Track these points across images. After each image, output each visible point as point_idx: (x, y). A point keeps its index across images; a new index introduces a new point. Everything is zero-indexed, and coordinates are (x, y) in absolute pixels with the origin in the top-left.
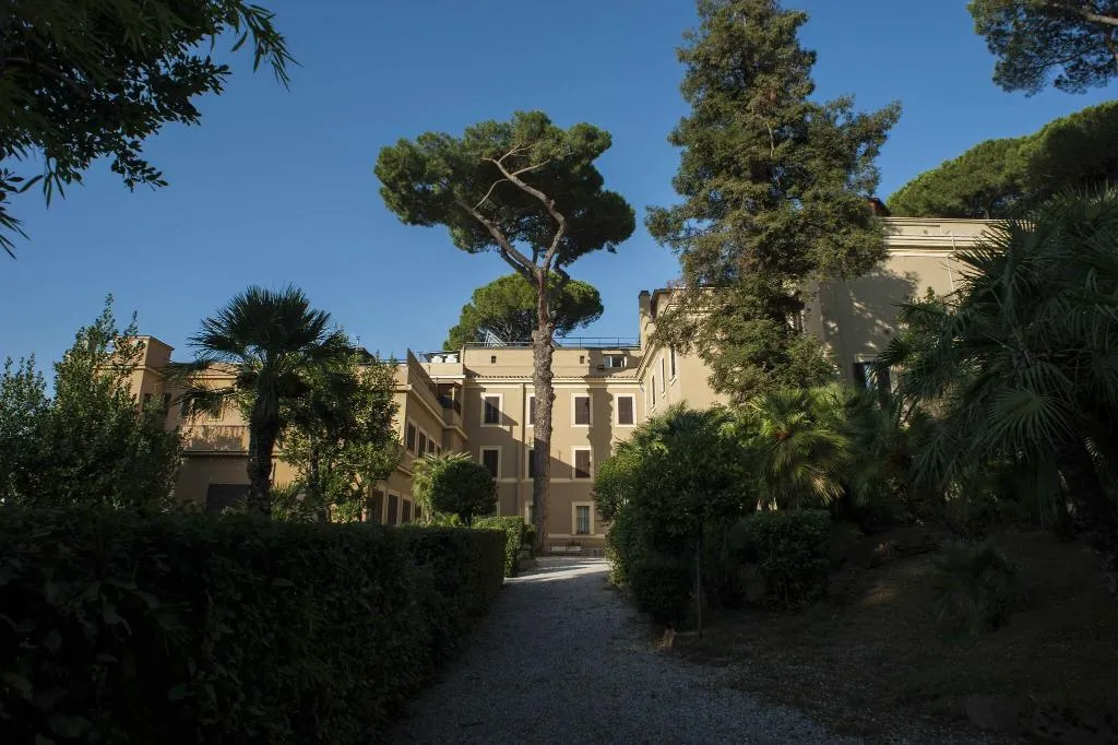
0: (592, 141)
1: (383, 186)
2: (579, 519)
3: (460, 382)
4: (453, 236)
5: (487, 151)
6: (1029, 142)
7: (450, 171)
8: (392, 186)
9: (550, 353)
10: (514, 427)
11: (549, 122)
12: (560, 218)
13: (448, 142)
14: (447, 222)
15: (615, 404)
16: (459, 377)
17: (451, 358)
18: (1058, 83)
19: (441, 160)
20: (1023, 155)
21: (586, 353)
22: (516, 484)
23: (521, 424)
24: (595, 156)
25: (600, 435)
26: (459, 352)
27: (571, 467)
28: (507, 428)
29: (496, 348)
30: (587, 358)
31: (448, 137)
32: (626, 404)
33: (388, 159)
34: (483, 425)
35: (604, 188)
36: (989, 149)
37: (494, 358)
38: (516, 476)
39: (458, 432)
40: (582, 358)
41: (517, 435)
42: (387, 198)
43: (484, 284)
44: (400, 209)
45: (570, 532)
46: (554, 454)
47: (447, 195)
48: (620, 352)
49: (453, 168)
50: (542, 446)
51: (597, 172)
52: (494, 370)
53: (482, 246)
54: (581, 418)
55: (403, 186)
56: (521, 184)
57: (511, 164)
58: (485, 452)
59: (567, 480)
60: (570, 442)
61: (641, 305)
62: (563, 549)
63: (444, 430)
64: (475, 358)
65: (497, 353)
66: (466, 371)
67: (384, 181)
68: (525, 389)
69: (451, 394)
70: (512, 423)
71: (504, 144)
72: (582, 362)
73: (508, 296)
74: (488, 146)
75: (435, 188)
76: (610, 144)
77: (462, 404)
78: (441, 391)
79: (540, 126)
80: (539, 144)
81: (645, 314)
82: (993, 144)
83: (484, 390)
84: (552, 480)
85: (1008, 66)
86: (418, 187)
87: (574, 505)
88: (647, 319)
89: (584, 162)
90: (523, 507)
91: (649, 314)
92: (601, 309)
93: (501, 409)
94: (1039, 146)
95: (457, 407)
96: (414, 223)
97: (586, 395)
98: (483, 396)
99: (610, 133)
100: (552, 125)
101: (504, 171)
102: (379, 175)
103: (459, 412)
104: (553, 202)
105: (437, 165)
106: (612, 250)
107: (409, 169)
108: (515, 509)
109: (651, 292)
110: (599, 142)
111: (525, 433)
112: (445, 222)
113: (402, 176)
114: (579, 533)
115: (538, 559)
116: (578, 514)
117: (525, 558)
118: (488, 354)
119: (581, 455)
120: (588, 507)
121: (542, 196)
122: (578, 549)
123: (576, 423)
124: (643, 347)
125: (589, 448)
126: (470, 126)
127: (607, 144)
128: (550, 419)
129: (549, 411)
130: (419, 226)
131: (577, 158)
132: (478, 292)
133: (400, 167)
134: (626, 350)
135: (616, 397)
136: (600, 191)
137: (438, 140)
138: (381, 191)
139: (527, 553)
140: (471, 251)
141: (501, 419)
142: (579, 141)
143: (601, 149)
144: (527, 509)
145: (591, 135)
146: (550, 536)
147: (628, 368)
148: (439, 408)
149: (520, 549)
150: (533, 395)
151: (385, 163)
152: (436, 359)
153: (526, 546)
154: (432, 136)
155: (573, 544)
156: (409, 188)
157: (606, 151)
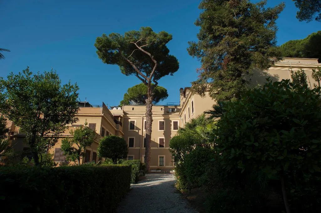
0: (166, 37)
1: (97, 50)
2: (160, 161)
3: (122, 116)
4: (121, 70)
5: (132, 40)
6: (303, 41)
7: (119, 46)
8: (100, 50)
9: (151, 107)
10: (140, 131)
11: (152, 31)
12: (155, 62)
13: (119, 37)
14: (119, 65)
15: (172, 124)
16: (122, 114)
17: (119, 108)
18: (316, 19)
19: (117, 42)
20: (302, 44)
21: (163, 107)
22: (140, 149)
23: (141, 129)
24: (167, 42)
25: (167, 133)
26: (122, 107)
27: (157, 144)
28: (137, 131)
29: (134, 105)
30: (163, 109)
31: (119, 35)
32: (175, 123)
33: (99, 41)
34: (129, 130)
35: (169, 54)
36: (291, 43)
37: (133, 109)
38: (140, 147)
39: (121, 132)
40: (162, 109)
41: (140, 133)
42: (99, 54)
43: (131, 87)
44: (103, 58)
45: (157, 165)
46: (152, 139)
47: (118, 55)
48: (174, 107)
49: (120, 45)
50: (148, 137)
51: (167, 48)
52: (133, 112)
53: (130, 74)
54: (161, 128)
55: (104, 50)
56: (143, 50)
57: (139, 44)
58: (130, 138)
59: (156, 148)
60: (157, 136)
61: (180, 92)
62: (155, 171)
63: (116, 131)
64: (127, 108)
65: (134, 107)
66: (124, 112)
67: (98, 48)
68: (143, 118)
69: (119, 119)
70: (139, 129)
71: (137, 38)
72: (162, 110)
73: (139, 91)
74: (132, 39)
75: (115, 52)
76: (172, 39)
77: (122, 123)
78: (115, 118)
79: (149, 32)
80: (149, 37)
81: (182, 95)
82: (292, 42)
83: (130, 119)
84: (152, 148)
85: (301, 13)
86: (109, 51)
87: (159, 156)
88: (182, 97)
89: (163, 44)
90: (142, 156)
91: (183, 95)
92: (167, 95)
93: (135, 125)
94: (307, 41)
95: (121, 124)
96: (108, 63)
97: (163, 121)
98: (130, 120)
99: (172, 35)
100: (153, 32)
101: (137, 46)
102: (96, 46)
103: (121, 126)
104: (153, 56)
105: (116, 44)
106: (172, 75)
107: (106, 44)
108: (139, 157)
109: (184, 89)
110: (169, 37)
111: (143, 132)
112: (117, 64)
113: (103, 46)
114: (160, 165)
115: (146, 175)
116: (160, 159)
117: (141, 176)
118: (131, 107)
119: (161, 140)
120: (163, 157)
121: (149, 54)
122: (160, 171)
123: (160, 130)
124: (181, 105)
125: (163, 137)
126: (126, 32)
127: (171, 39)
128: (151, 128)
129: (151, 125)
130: (109, 64)
131: (161, 42)
132: (129, 89)
133: (103, 43)
134: (176, 106)
135: (173, 121)
136: (168, 55)
137: (116, 35)
138: (97, 52)
139: (142, 173)
140: (127, 75)
141: (135, 128)
142: (162, 37)
143: (169, 40)
144: (143, 158)
145: (166, 35)
146: (151, 167)
147: (176, 112)
148: (114, 123)
149: (139, 172)
150: (146, 120)
151: (98, 42)
152: (115, 109)
153: (142, 171)
154: (114, 34)
155: (158, 169)
156: (106, 51)
157: (170, 41)
